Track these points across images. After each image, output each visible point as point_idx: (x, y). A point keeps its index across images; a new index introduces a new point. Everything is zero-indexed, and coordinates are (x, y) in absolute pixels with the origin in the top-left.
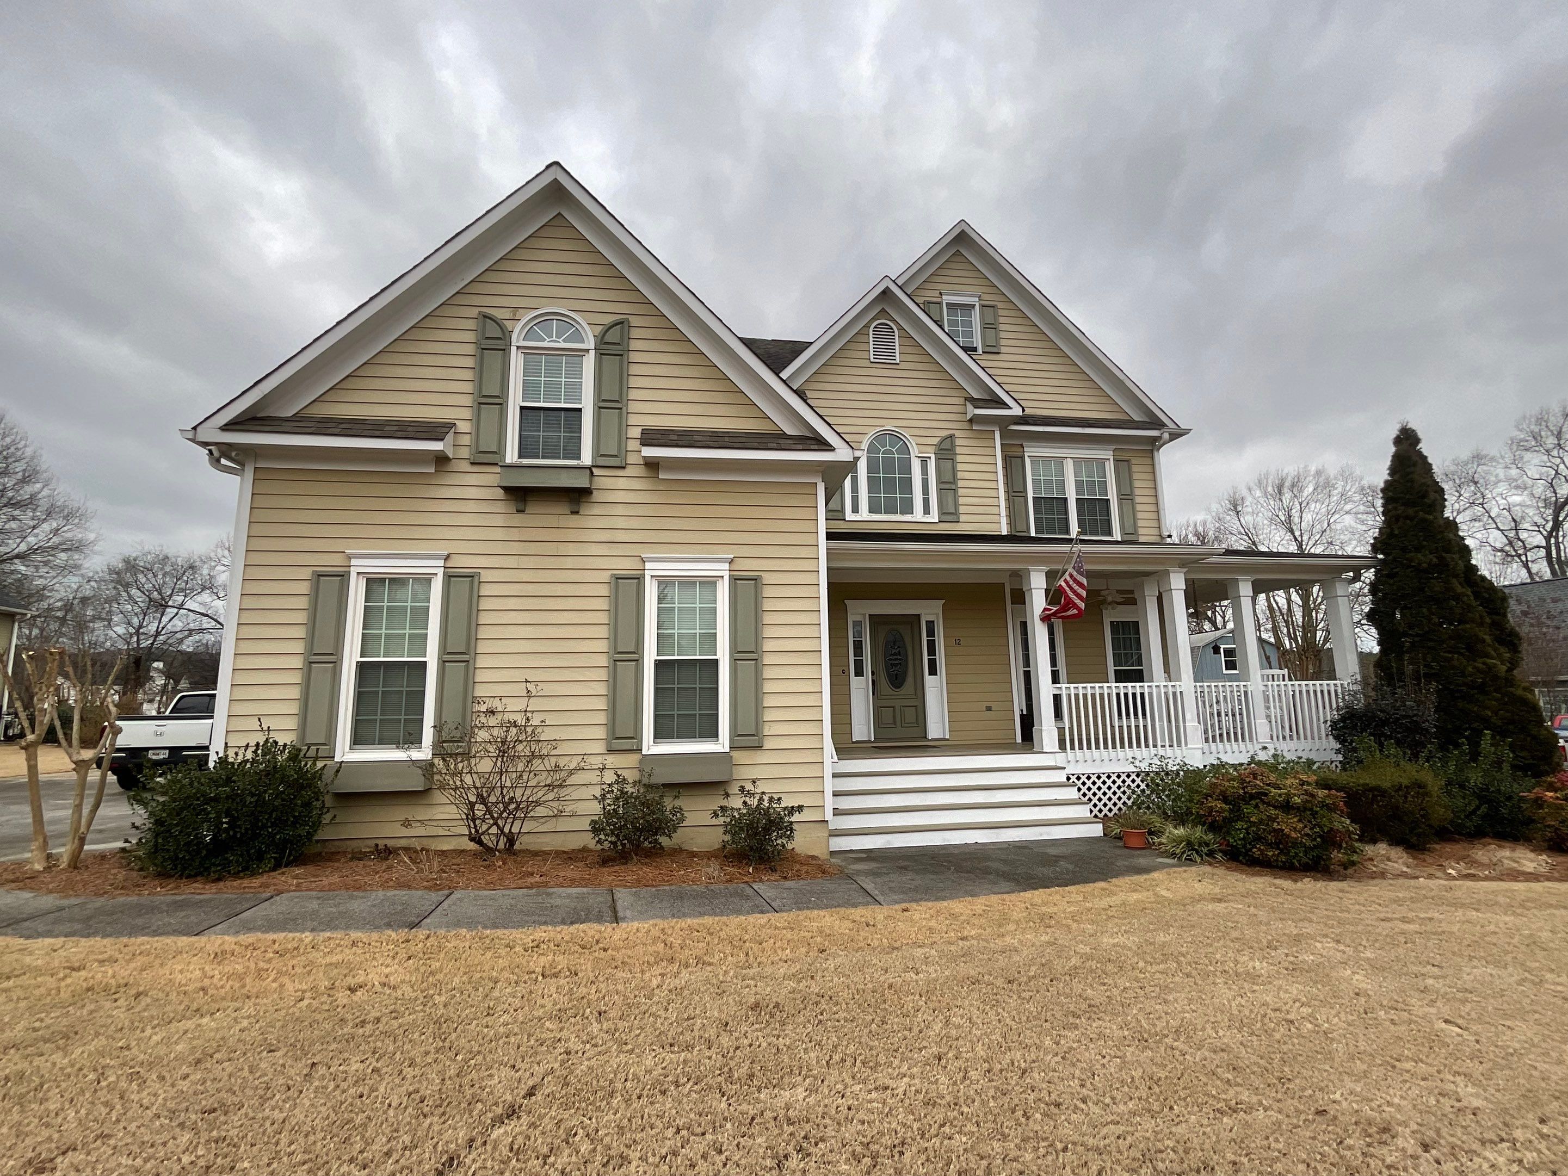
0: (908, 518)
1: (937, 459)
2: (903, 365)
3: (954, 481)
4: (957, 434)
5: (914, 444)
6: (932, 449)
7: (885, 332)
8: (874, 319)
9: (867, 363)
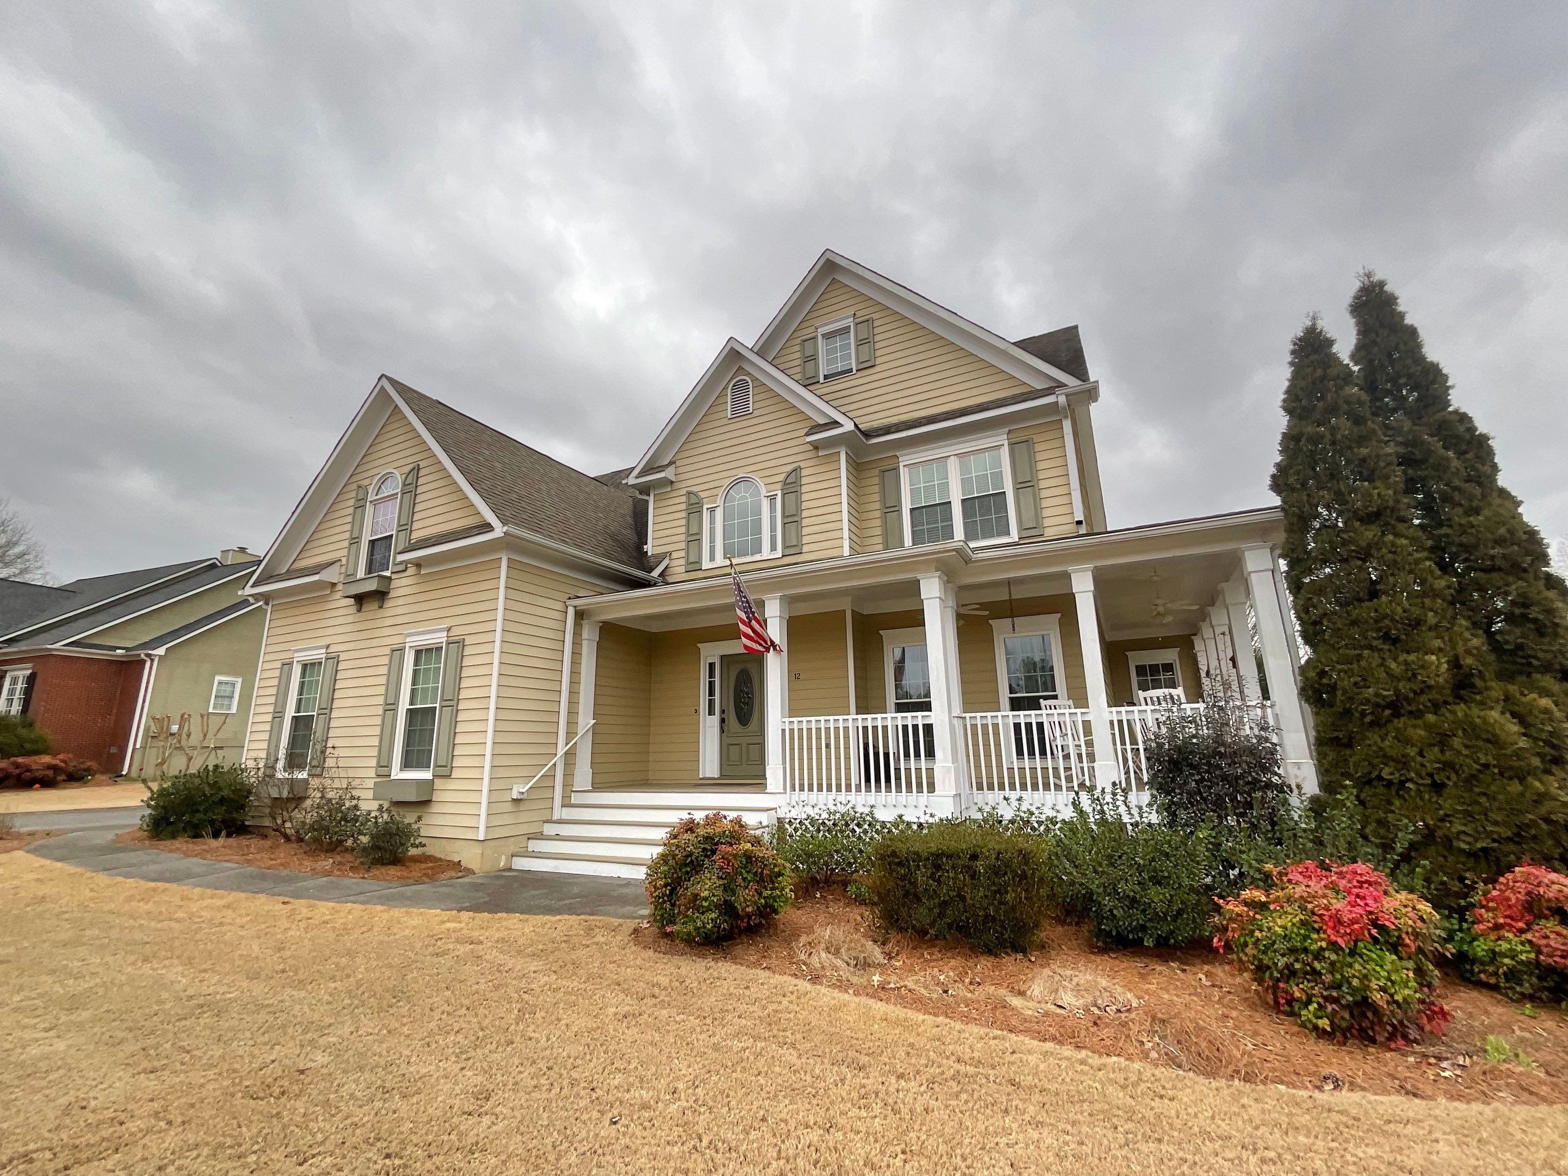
0: (757, 557)
1: (784, 495)
2: (756, 413)
3: (799, 510)
4: (802, 465)
5: (762, 485)
6: (779, 486)
7: (740, 388)
8: (731, 379)
9: (725, 421)
